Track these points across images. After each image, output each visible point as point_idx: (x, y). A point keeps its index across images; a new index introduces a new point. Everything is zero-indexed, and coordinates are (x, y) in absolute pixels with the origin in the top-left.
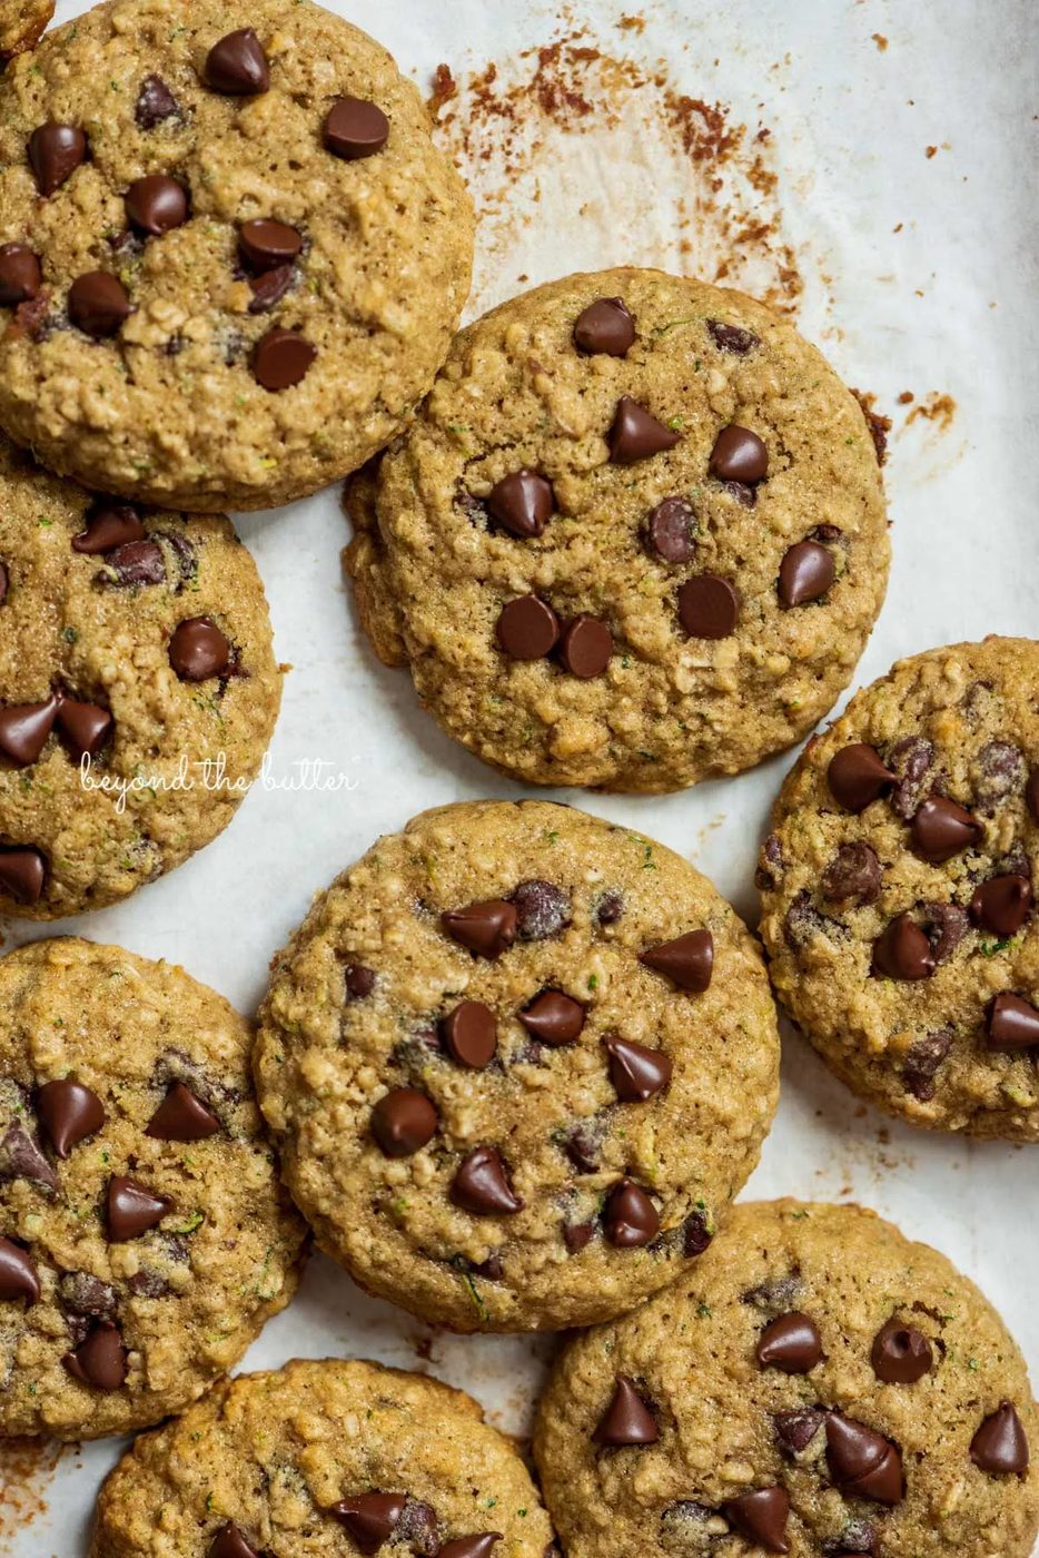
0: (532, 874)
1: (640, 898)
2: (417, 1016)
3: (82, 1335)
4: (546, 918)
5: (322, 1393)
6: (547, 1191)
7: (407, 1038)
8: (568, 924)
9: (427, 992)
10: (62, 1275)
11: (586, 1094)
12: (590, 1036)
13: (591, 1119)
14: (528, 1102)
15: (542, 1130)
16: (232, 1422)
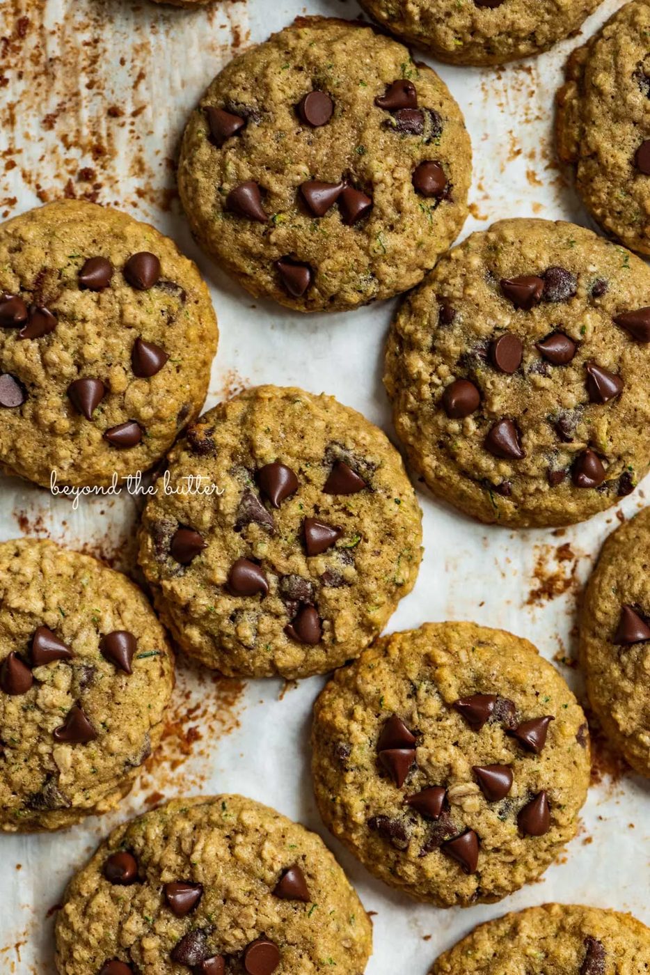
0: (557, 264)
1: (618, 284)
2: (478, 339)
3: (295, 613)
4: (561, 290)
5: (445, 639)
6: (541, 449)
7: (469, 351)
8: (574, 295)
9: (485, 325)
10: (281, 578)
11: (571, 395)
12: (578, 361)
13: (572, 411)
14: (536, 397)
15: (542, 413)
16: (393, 657)
